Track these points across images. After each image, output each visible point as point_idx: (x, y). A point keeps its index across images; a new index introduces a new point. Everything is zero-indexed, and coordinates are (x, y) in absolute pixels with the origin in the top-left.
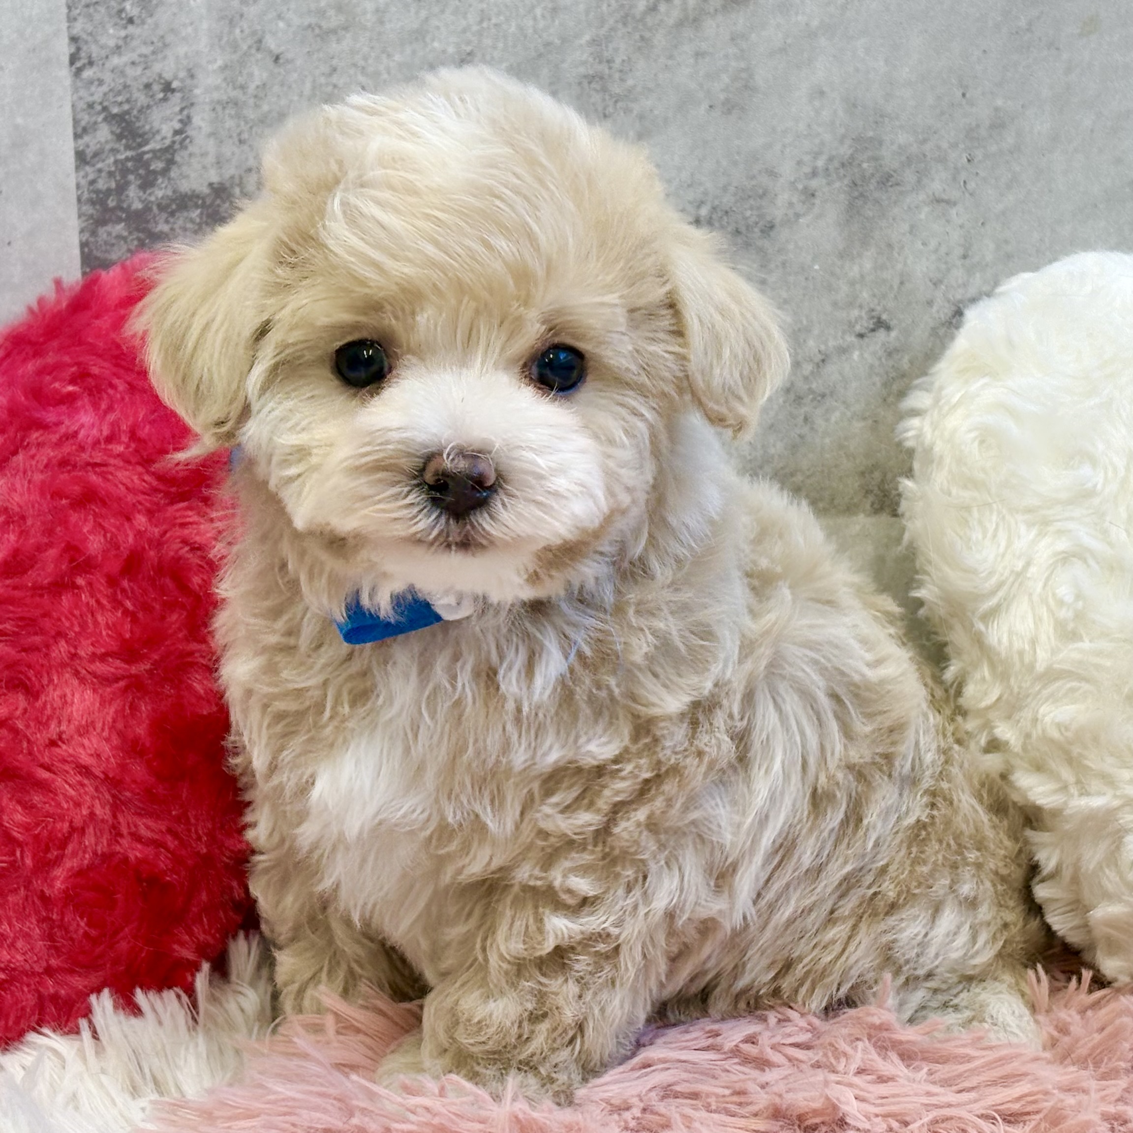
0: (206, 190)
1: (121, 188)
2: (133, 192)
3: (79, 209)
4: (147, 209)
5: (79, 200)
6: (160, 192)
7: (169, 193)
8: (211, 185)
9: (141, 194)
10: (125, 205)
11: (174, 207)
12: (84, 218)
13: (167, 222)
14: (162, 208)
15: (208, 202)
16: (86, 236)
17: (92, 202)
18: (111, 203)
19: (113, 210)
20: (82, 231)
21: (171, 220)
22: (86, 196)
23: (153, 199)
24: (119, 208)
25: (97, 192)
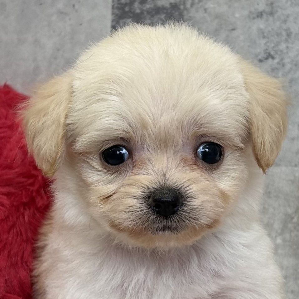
0: (168, 6)
1: (132, 3)
2: (136, 5)
3: (113, 11)
4: (142, 13)
5: (113, 7)
6: (148, 6)
7: (152, 6)
8: (171, 4)
9: (140, 6)
10: (132, 11)
11: (154, 13)
12: (114, 16)
13: (150, 19)
14: (149, 12)
15: (169, 11)
16: (114, 23)
17: (118, 8)
18: (127, 9)
19: (128, 12)
20: (113, 21)
21: (152, 18)
22: (116, 6)
23: (145, 8)
24: (130, 11)
25: (121, 4)
